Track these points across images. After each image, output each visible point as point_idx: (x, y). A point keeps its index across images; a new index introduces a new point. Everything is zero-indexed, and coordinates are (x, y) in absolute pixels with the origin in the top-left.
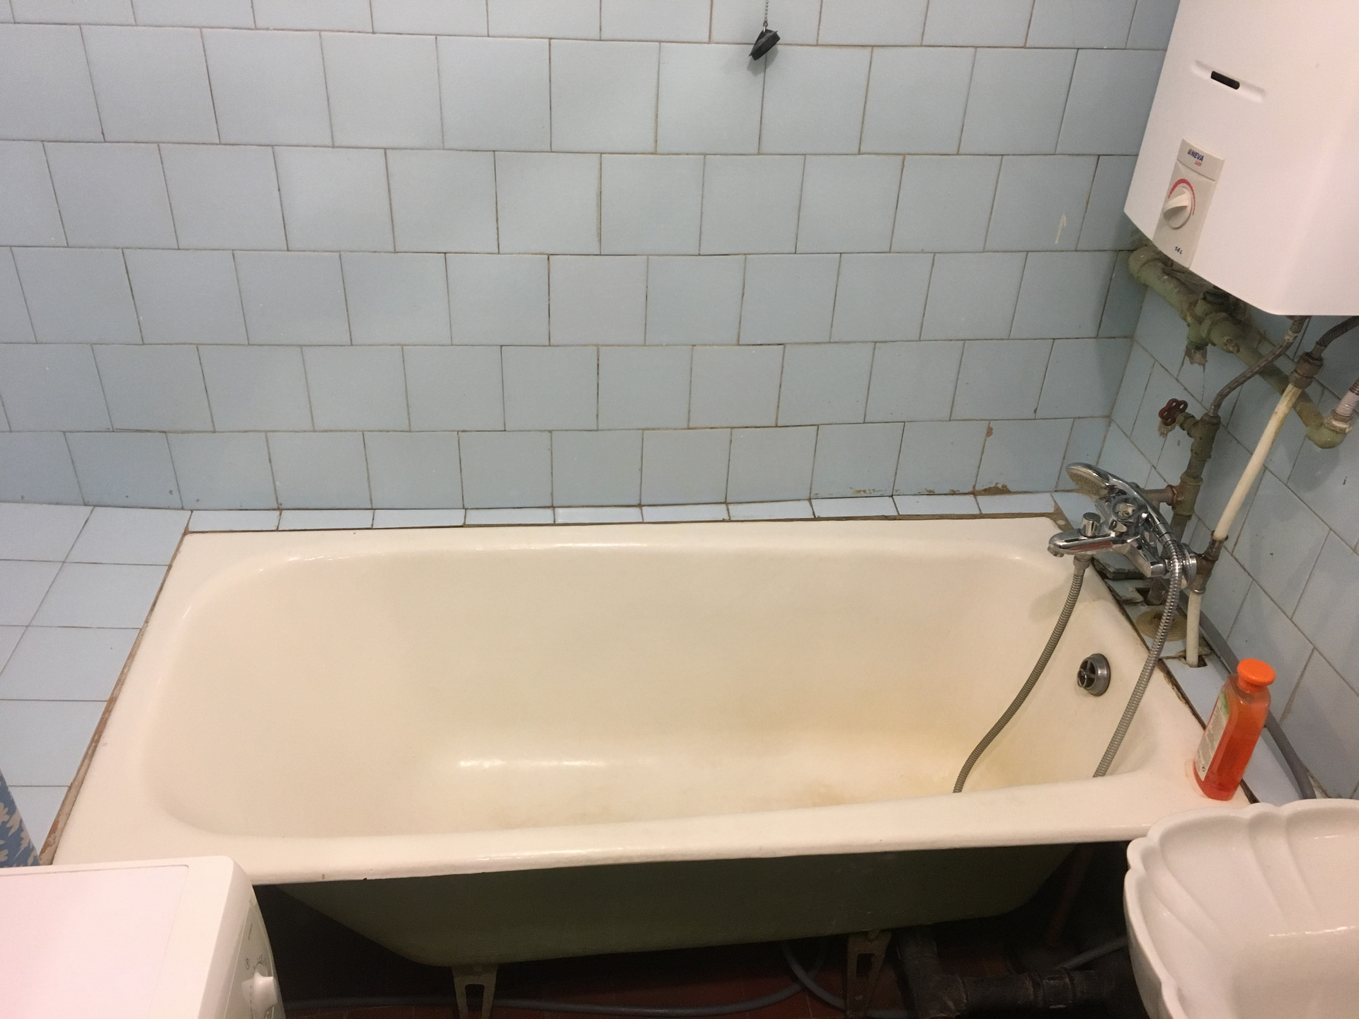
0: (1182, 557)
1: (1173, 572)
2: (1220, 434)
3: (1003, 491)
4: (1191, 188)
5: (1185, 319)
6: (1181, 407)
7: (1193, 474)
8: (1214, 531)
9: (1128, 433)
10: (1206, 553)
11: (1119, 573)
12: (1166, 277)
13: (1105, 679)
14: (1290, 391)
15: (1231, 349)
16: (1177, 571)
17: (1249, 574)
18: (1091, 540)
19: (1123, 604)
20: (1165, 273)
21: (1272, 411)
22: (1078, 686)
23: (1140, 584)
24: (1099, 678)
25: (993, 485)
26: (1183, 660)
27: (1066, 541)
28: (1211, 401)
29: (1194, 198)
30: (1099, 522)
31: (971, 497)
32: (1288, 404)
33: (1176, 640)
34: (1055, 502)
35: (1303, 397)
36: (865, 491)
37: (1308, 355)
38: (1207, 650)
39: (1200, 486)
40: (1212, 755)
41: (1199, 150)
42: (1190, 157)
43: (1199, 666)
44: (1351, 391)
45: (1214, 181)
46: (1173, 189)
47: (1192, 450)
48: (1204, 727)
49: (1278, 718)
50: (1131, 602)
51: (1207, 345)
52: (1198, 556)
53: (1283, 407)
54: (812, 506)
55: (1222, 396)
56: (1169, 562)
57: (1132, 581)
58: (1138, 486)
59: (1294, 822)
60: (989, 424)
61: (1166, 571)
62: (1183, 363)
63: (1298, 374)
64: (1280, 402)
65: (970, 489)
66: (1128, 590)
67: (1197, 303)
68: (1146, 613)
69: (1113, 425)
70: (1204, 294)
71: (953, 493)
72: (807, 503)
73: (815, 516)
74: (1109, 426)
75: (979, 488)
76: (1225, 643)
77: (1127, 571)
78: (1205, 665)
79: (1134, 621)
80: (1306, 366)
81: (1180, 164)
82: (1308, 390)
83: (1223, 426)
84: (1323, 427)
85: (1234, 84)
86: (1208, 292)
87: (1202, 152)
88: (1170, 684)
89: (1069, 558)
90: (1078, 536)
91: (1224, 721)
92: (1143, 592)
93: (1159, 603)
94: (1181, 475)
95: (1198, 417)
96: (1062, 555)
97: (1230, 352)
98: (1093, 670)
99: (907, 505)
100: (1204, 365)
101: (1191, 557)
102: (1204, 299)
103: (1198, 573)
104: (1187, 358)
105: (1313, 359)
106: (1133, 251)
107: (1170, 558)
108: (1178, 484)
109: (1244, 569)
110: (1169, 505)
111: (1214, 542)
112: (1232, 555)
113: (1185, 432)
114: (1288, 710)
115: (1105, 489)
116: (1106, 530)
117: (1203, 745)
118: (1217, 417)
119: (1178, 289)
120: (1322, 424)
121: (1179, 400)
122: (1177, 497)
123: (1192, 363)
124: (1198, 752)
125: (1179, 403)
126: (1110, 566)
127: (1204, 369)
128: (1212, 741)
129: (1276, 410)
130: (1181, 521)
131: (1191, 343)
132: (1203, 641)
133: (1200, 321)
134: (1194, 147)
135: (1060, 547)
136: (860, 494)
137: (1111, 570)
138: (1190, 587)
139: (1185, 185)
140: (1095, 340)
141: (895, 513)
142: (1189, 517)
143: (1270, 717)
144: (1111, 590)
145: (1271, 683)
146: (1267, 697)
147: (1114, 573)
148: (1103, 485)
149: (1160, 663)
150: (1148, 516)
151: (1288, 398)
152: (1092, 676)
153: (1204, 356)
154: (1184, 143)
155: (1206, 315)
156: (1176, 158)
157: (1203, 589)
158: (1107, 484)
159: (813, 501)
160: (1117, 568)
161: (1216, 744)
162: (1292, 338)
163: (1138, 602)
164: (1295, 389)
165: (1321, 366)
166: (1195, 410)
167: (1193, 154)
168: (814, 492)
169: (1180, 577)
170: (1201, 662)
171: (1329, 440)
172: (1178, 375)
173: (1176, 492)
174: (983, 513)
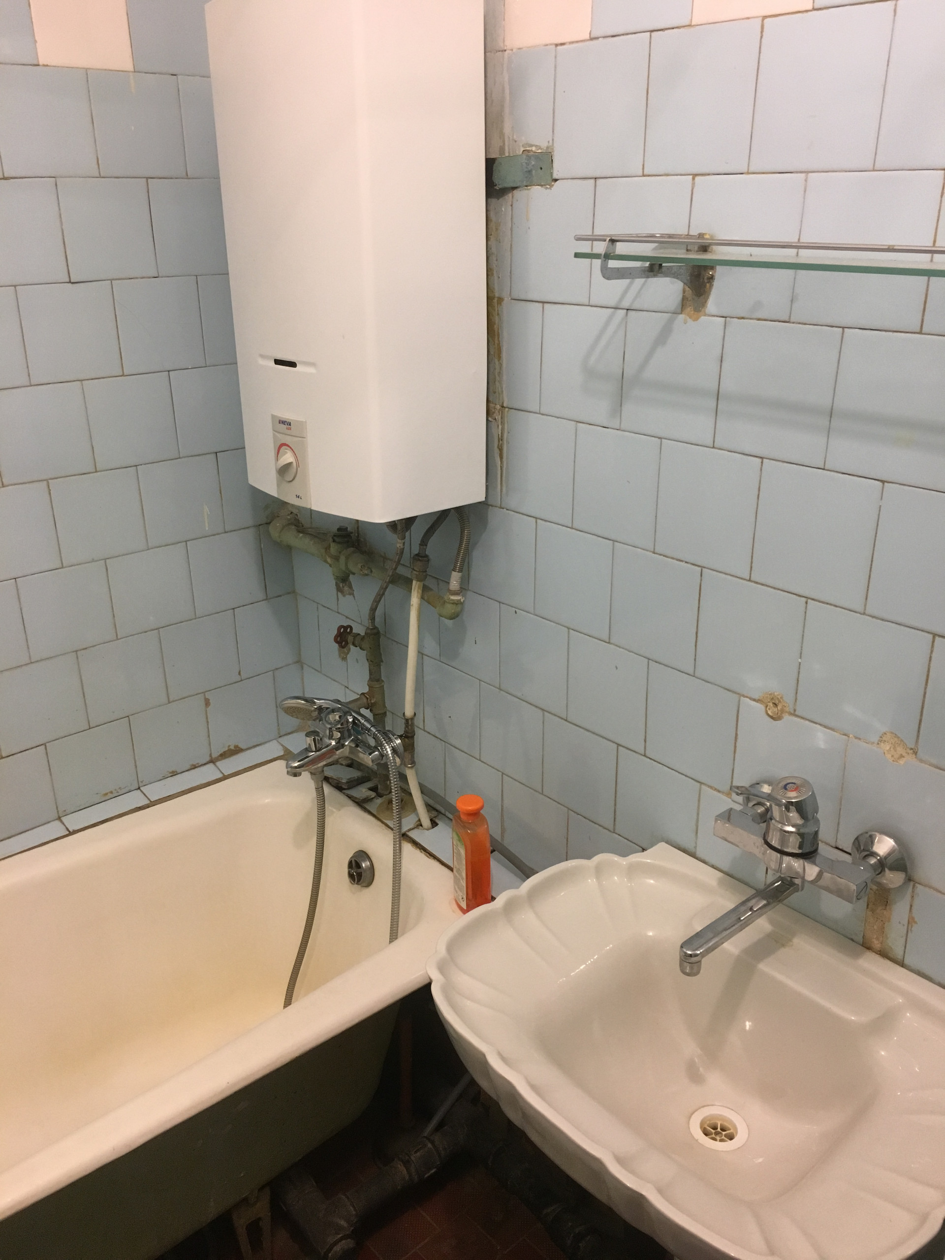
0: (390, 741)
1: (387, 755)
2: (382, 640)
3: (236, 751)
4: (291, 448)
5: (326, 561)
6: (348, 630)
7: (375, 678)
8: (404, 713)
9: (319, 670)
10: (406, 732)
11: (352, 781)
12: (301, 535)
13: (369, 869)
14: (415, 586)
15: (366, 572)
16: (390, 752)
17: (441, 740)
18: (318, 753)
19: (361, 804)
20: (299, 532)
21: (409, 605)
22: (350, 884)
23: (370, 784)
24: (365, 870)
25: (227, 749)
26: (421, 827)
27: (299, 761)
28: (367, 617)
29: (295, 454)
30: (318, 736)
31: (211, 766)
32: (417, 596)
33: (409, 815)
34: (282, 745)
35: (425, 589)
36: (111, 792)
37: (417, 555)
38: (434, 813)
39: (383, 686)
40: (464, 884)
41: (286, 419)
42: (282, 425)
43: (433, 828)
44: (454, 571)
45: (305, 438)
46: (278, 454)
47: (367, 660)
48: (451, 869)
49: (499, 838)
50: (368, 800)
51: (349, 576)
52: (400, 737)
53: (415, 600)
54: (63, 824)
55: (373, 610)
56: (382, 749)
57: (362, 785)
58: (339, 701)
59: (533, 896)
60: (205, 695)
61: (382, 756)
62: (338, 599)
63: (416, 571)
64: (412, 597)
65: (208, 759)
66: (362, 792)
67: (330, 547)
68: (381, 804)
69: (305, 666)
70: (332, 538)
71: (194, 767)
72: (57, 823)
73: (69, 831)
74: (302, 669)
75: (215, 755)
76: (445, 798)
77: (356, 778)
78: (437, 824)
79: (375, 813)
80: (419, 563)
81: (276, 433)
82: (427, 583)
83: (383, 634)
84: (446, 603)
85: (292, 364)
86: (334, 536)
87: (288, 419)
88: (418, 849)
89: (306, 775)
90: (307, 754)
91: (463, 852)
92: (374, 789)
93: (388, 792)
94: (367, 682)
95: (363, 634)
96: (300, 774)
97: (367, 575)
98: (358, 866)
99: (155, 791)
100: (353, 594)
101: (396, 738)
102: (334, 541)
103: (405, 750)
104: (339, 594)
105: (421, 557)
106: (270, 523)
107: (382, 745)
108: (368, 690)
109: (437, 737)
110: (367, 709)
111: (407, 720)
112: (424, 730)
113: (358, 648)
114: (503, 831)
115: (315, 711)
116: (327, 741)
117: (456, 881)
118: (375, 628)
119: (313, 541)
120: (445, 602)
121: (345, 625)
122: (370, 700)
123: (344, 596)
124: (455, 889)
125: (345, 628)
126: (342, 779)
127: (354, 597)
128: (460, 875)
129: (412, 603)
130: (379, 719)
131: (337, 578)
132: (429, 807)
133: (337, 559)
134: (282, 418)
135: (296, 767)
136: (110, 796)
137: (344, 781)
138: (403, 763)
139: (284, 447)
140: (266, 601)
141: (147, 802)
142: (385, 714)
143: (493, 840)
144: (350, 797)
145: (482, 807)
146: (484, 819)
147: (347, 782)
148: (313, 709)
149: (405, 836)
150: (353, 719)
151: (416, 591)
152: (359, 870)
153: (350, 587)
154: (273, 417)
155: (340, 553)
156: (271, 430)
157: (413, 763)
158: (316, 707)
159: (63, 819)
160: (348, 778)
161: (464, 875)
162: (402, 544)
163: (373, 798)
164: (418, 583)
165: (428, 561)
166: (359, 629)
167: (283, 422)
168: (61, 809)
169: (394, 759)
170: (434, 824)
171: (453, 611)
172: (338, 609)
173: (368, 697)
174: (226, 774)
